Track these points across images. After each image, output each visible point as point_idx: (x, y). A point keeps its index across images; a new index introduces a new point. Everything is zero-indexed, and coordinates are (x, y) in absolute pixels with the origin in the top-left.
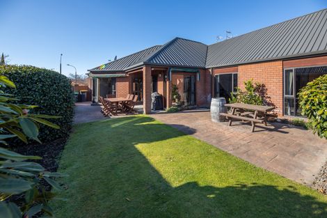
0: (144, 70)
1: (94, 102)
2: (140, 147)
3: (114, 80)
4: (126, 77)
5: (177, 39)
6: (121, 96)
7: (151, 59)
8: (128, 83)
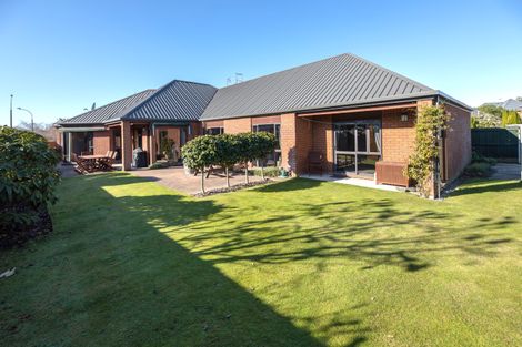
0: (122, 125)
1: (65, 161)
2: (105, 188)
3: (91, 135)
4: (106, 131)
5: (175, 82)
6: (99, 153)
7: (131, 113)
8: (108, 139)
